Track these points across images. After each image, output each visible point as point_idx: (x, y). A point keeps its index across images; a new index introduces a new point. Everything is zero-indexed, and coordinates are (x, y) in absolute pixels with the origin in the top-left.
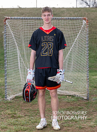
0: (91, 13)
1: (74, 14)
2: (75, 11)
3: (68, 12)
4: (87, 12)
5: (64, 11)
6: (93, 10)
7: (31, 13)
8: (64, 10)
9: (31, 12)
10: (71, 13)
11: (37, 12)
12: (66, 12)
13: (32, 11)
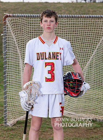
0: (98, 10)
1: (75, 12)
2: (76, 7)
3: (66, 8)
4: (92, 9)
5: (61, 7)
6: (100, 7)
7: (16, 9)
8: (60, 5)
9: (16, 7)
10: (70, 9)
11: (24, 7)
12: (63, 8)
13: (18, 7)
